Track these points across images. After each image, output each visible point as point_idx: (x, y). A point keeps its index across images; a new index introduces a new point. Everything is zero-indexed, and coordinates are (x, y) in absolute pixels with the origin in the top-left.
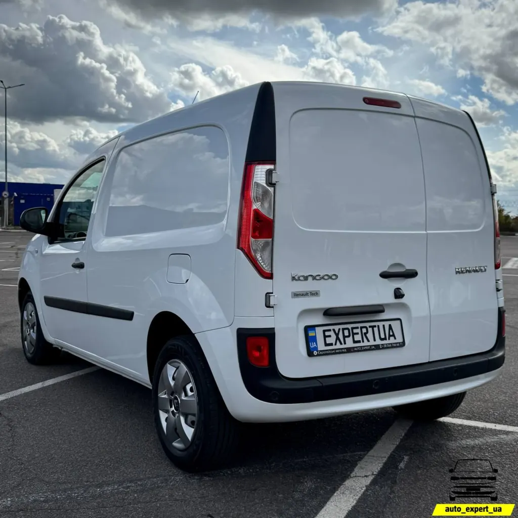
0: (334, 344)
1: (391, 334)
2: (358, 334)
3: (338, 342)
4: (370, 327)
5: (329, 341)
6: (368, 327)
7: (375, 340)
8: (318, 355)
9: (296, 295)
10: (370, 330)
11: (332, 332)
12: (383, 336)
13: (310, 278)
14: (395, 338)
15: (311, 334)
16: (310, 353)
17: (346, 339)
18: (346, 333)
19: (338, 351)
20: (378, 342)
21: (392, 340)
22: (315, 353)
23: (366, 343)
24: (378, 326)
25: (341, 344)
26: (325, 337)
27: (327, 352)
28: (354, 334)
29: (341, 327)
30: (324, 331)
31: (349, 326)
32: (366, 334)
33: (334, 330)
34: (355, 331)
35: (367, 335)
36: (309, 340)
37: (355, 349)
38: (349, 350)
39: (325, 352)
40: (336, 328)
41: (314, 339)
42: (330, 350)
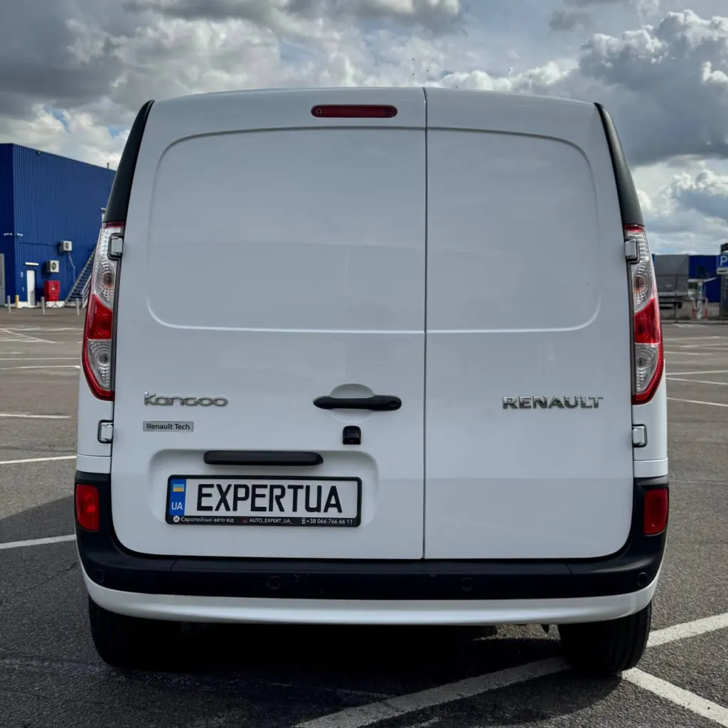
0: (214, 508)
1: (333, 501)
2: (263, 496)
3: (223, 506)
4: (290, 487)
5: (205, 501)
6: (286, 487)
7: (295, 509)
8: (180, 523)
9: (150, 426)
10: (289, 493)
11: (216, 487)
12: (313, 504)
13: (177, 403)
14: (340, 511)
15: (177, 488)
16: (169, 519)
17: (239, 503)
18: (241, 493)
19: (218, 520)
20: (302, 513)
21: (333, 513)
22: (176, 519)
23: (276, 512)
24: (308, 488)
25: (227, 508)
26: (201, 495)
27: (198, 520)
28: (255, 496)
29: (234, 482)
30: (201, 487)
31: (250, 483)
32: (278, 498)
33: (219, 487)
34: (258, 491)
35: (281, 500)
36: (173, 497)
37: (251, 520)
38: (239, 521)
39: (192, 520)
40: (224, 484)
41: (181, 497)
42: (204, 517)
